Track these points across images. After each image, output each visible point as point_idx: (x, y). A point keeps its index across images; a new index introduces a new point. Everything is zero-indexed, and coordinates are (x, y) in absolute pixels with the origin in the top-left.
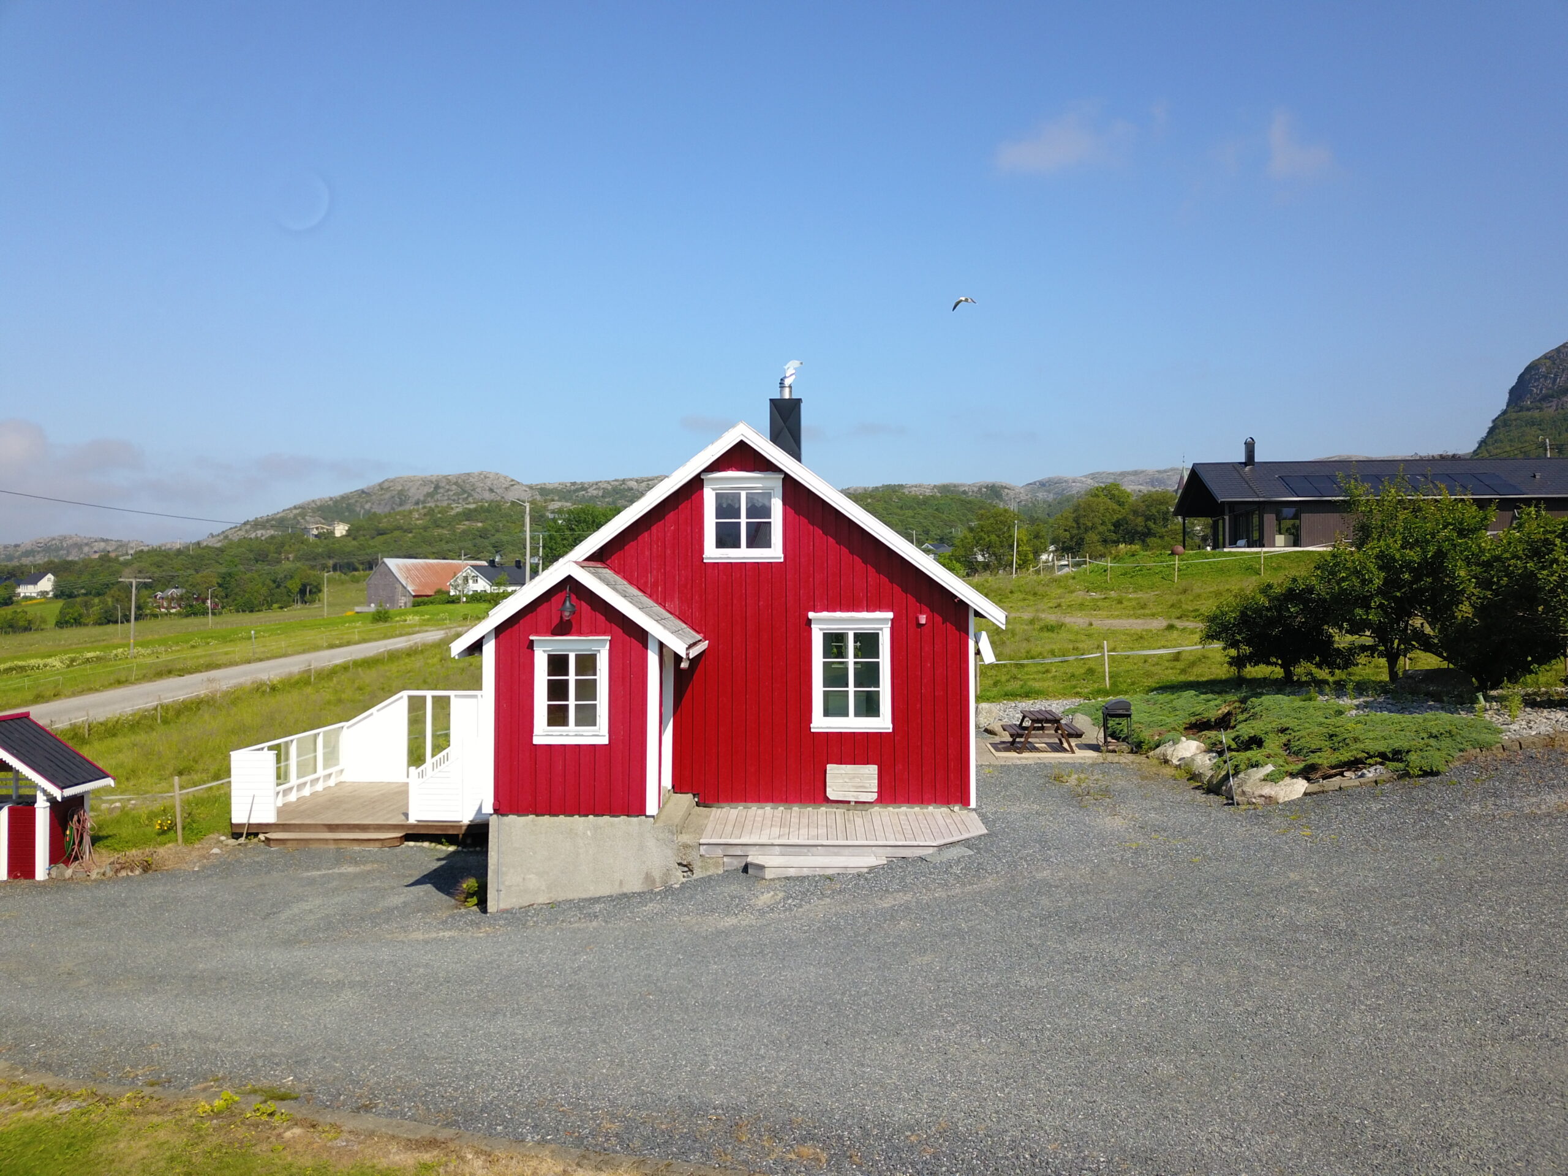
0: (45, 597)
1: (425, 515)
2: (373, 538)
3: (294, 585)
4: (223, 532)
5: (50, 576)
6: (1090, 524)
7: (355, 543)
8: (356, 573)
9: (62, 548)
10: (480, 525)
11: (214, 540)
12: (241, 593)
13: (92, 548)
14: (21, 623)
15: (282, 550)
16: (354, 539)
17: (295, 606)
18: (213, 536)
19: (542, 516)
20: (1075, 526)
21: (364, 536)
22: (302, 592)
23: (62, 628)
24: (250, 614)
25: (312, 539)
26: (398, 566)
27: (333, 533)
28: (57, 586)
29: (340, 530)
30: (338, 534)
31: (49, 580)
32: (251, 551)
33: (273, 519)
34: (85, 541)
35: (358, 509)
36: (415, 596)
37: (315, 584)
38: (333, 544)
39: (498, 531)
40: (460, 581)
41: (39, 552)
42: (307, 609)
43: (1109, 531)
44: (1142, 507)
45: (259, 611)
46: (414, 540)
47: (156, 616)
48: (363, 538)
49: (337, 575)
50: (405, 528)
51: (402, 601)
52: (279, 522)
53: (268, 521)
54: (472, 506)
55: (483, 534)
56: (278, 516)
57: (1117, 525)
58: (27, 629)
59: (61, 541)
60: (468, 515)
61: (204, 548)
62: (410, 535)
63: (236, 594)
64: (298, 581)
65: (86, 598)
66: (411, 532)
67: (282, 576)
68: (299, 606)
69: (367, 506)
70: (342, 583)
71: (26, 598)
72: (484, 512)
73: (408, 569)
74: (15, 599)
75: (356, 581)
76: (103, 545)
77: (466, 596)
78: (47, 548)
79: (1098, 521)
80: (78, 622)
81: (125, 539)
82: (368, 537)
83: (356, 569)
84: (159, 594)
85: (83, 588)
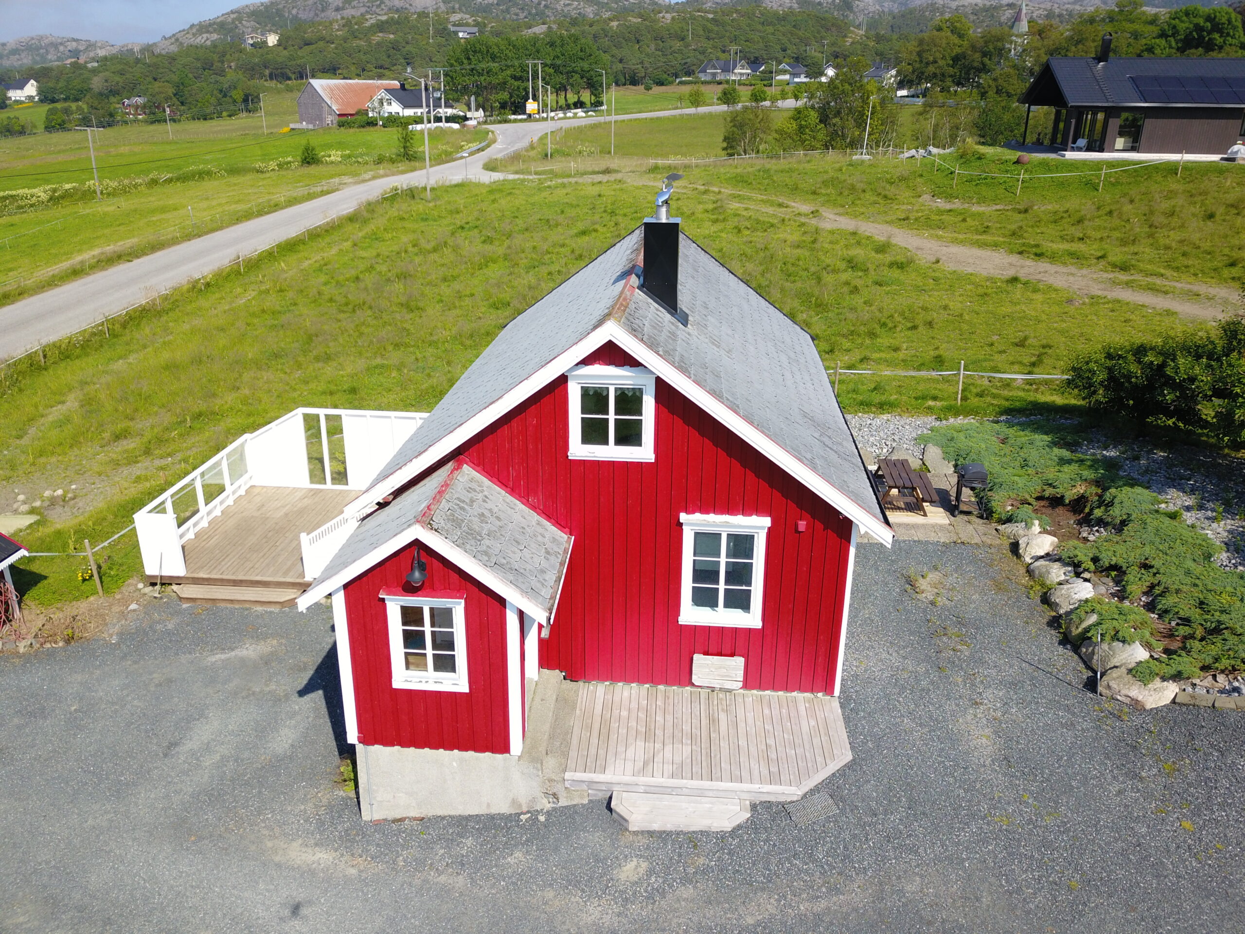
0: (32, 101)
1: (343, 26)
2: (301, 48)
3: (238, 95)
4: (174, 35)
5: (32, 81)
6: (931, 59)
7: (285, 52)
8: (289, 82)
9: (41, 48)
10: (392, 36)
11: (167, 43)
12: (194, 102)
13: (66, 47)
14: (17, 128)
15: (225, 59)
16: (285, 49)
17: (241, 115)
18: (166, 39)
19: (445, 29)
20: (917, 59)
21: (293, 46)
22: (246, 100)
23: (50, 132)
24: (204, 122)
25: (249, 48)
26: (322, 86)
27: (266, 42)
28: (40, 91)
29: (272, 40)
30: (270, 44)
31: (32, 84)
32: (198, 59)
33: (214, 23)
34: (59, 41)
35: (287, 15)
36: (340, 115)
37: (256, 94)
38: (267, 54)
39: (407, 43)
40: (376, 104)
41: (23, 51)
42: (253, 117)
43: (948, 65)
44: (981, 43)
45: (211, 119)
46: (336, 51)
47: (126, 122)
48: (292, 48)
49: (273, 84)
50: (328, 39)
51: (329, 119)
52: (219, 26)
53: (210, 25)
54: (384, 18)
55: (395, 46)
56: (219, 20)
57: (956, 59)
58: (22, 132)
59: (39, 40)
60: (381, 27)
61: (157, 57)
62: (333, 46)
63: (190, 103)
64: (241, 92)
65: (66, 105)
66: (333, 43)
67: (226, 86)
68: (245, 114)
69: (294, 12)
70: (279, 92)
71: (16, 101)
72: (395, 24)
73: (331, 89)
74: (8, 102)
75: (290, 90)
76: (74, 44)
77: (382, 118)
78: (30, 47)
79: (938, 55)
80: (62, 126)
81: (93, 40)
82: (296, 47)
83: (289, 79)
84: (126, 101)
85: (62, 93)
